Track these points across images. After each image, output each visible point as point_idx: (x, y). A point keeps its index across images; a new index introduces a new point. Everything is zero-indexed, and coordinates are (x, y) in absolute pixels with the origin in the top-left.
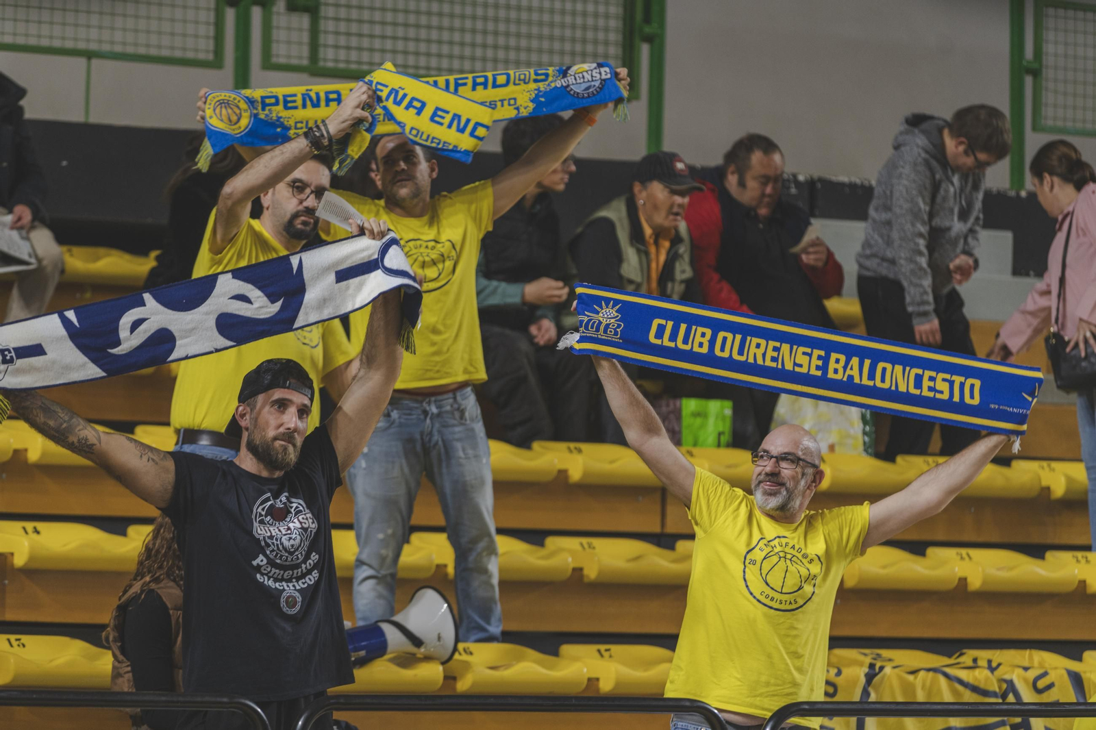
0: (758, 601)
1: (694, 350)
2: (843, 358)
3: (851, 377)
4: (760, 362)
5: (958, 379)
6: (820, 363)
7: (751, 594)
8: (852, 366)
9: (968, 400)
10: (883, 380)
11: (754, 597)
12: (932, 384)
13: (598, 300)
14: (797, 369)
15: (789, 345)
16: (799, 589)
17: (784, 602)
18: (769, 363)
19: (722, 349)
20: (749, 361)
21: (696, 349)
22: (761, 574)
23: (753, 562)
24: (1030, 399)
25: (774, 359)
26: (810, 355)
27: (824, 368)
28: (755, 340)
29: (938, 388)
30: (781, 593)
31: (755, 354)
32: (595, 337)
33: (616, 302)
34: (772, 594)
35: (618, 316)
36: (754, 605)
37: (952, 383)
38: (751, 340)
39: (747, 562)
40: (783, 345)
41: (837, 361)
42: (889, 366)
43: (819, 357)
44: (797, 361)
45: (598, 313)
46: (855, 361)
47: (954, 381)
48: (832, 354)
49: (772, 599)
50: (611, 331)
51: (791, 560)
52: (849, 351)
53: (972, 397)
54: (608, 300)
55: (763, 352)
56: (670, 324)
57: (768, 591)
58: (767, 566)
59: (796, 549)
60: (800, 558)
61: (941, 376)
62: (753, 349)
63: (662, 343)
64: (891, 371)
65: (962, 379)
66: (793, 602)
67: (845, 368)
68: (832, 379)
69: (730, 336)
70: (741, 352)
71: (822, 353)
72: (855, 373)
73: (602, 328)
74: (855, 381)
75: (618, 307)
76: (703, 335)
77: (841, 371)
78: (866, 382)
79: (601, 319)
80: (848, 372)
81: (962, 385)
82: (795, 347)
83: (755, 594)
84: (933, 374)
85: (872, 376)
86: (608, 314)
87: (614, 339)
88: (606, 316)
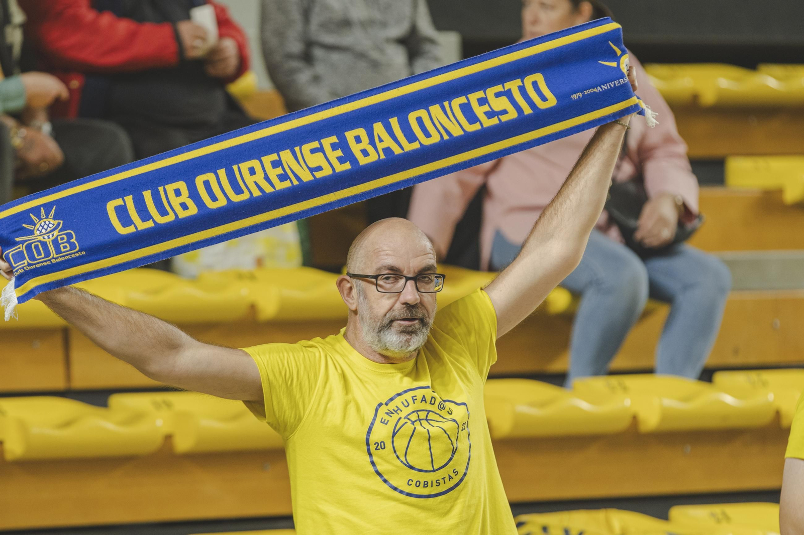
0: (409, 495)
1: (180, 217)
2: (361, 132)
3: (387, 150)
4: (268, 189)
5: (513, 85)
6: (339, 153)
7: (395, 489)
8: (379, 136)
9: (542, 105)
10: (428, 135)
11: (401, 492)
12: (486, 108)
13: (24, 216)
14: (319, 175)
15: (288, 151)
16: (454, 453)
17: (441, 481)
18: (281, 186)
19: (214, 199)
20: (255, 195)
21: (182, 214)
22: (398, 457)
23: (381, 446)
24: (614, 64)
25: (283, 177)
26: (321, 149)
27: (348, 156)
28: (245, 166)
29: (496, 109)
30: (434, 471)
31: (256, 183)
32: (48, 265)
33: (48, 207)
34: (423, 477)
35: (59, 224)
36: (405, 503)
37: (508, 94)
38: (239, 168)
39: (372, 448)
40: (281, 153)
41: (358, 140)
42: (422, 113)
43: (334, 147)
44: (312, 165)
45: (31, 232)
46: (378, 128)
47: (510, 90)
48: (347, 134)
49: (426, 485)
50: (65, 248)
51: (427, 420)
52: (365, 118)
53: (544, 99)
54: (36, 210)
55: (263, 175)
56: (129, 200)
57: (415, 476)
58: (401, 443)
59: (428, 400)
60: (438, 411)
61: (491, 92)
62: (250, 180)
63: (136, 228)
64: (428, 117)
65: (518, 82)
66: (452, 475)
67: (372, 142)
68: (366, 165)
69: (210, 177)
70: (238, 191)
71: (334, 139)
72: (388, 142)
73: (51, 248)
74: (396, 153)
75: (53, 211)
76: (178, 193)
77: (370, 149)
78: (409, 147)
79: (41, 238)
80: (380, 146)
81: (522, 90)
82: (297, 149)
83: (400, 488)
84: (480, 94)
85: (411, 138)
86: (46, 227)
87: (73, 256)
88: (44, 231)
